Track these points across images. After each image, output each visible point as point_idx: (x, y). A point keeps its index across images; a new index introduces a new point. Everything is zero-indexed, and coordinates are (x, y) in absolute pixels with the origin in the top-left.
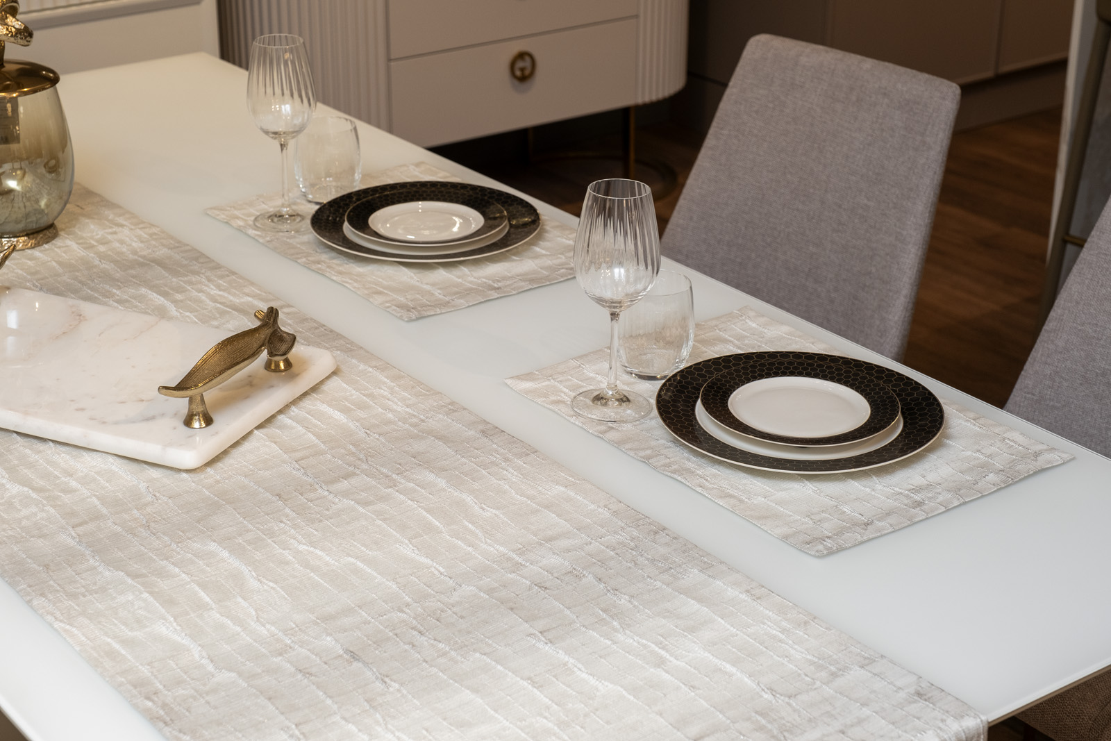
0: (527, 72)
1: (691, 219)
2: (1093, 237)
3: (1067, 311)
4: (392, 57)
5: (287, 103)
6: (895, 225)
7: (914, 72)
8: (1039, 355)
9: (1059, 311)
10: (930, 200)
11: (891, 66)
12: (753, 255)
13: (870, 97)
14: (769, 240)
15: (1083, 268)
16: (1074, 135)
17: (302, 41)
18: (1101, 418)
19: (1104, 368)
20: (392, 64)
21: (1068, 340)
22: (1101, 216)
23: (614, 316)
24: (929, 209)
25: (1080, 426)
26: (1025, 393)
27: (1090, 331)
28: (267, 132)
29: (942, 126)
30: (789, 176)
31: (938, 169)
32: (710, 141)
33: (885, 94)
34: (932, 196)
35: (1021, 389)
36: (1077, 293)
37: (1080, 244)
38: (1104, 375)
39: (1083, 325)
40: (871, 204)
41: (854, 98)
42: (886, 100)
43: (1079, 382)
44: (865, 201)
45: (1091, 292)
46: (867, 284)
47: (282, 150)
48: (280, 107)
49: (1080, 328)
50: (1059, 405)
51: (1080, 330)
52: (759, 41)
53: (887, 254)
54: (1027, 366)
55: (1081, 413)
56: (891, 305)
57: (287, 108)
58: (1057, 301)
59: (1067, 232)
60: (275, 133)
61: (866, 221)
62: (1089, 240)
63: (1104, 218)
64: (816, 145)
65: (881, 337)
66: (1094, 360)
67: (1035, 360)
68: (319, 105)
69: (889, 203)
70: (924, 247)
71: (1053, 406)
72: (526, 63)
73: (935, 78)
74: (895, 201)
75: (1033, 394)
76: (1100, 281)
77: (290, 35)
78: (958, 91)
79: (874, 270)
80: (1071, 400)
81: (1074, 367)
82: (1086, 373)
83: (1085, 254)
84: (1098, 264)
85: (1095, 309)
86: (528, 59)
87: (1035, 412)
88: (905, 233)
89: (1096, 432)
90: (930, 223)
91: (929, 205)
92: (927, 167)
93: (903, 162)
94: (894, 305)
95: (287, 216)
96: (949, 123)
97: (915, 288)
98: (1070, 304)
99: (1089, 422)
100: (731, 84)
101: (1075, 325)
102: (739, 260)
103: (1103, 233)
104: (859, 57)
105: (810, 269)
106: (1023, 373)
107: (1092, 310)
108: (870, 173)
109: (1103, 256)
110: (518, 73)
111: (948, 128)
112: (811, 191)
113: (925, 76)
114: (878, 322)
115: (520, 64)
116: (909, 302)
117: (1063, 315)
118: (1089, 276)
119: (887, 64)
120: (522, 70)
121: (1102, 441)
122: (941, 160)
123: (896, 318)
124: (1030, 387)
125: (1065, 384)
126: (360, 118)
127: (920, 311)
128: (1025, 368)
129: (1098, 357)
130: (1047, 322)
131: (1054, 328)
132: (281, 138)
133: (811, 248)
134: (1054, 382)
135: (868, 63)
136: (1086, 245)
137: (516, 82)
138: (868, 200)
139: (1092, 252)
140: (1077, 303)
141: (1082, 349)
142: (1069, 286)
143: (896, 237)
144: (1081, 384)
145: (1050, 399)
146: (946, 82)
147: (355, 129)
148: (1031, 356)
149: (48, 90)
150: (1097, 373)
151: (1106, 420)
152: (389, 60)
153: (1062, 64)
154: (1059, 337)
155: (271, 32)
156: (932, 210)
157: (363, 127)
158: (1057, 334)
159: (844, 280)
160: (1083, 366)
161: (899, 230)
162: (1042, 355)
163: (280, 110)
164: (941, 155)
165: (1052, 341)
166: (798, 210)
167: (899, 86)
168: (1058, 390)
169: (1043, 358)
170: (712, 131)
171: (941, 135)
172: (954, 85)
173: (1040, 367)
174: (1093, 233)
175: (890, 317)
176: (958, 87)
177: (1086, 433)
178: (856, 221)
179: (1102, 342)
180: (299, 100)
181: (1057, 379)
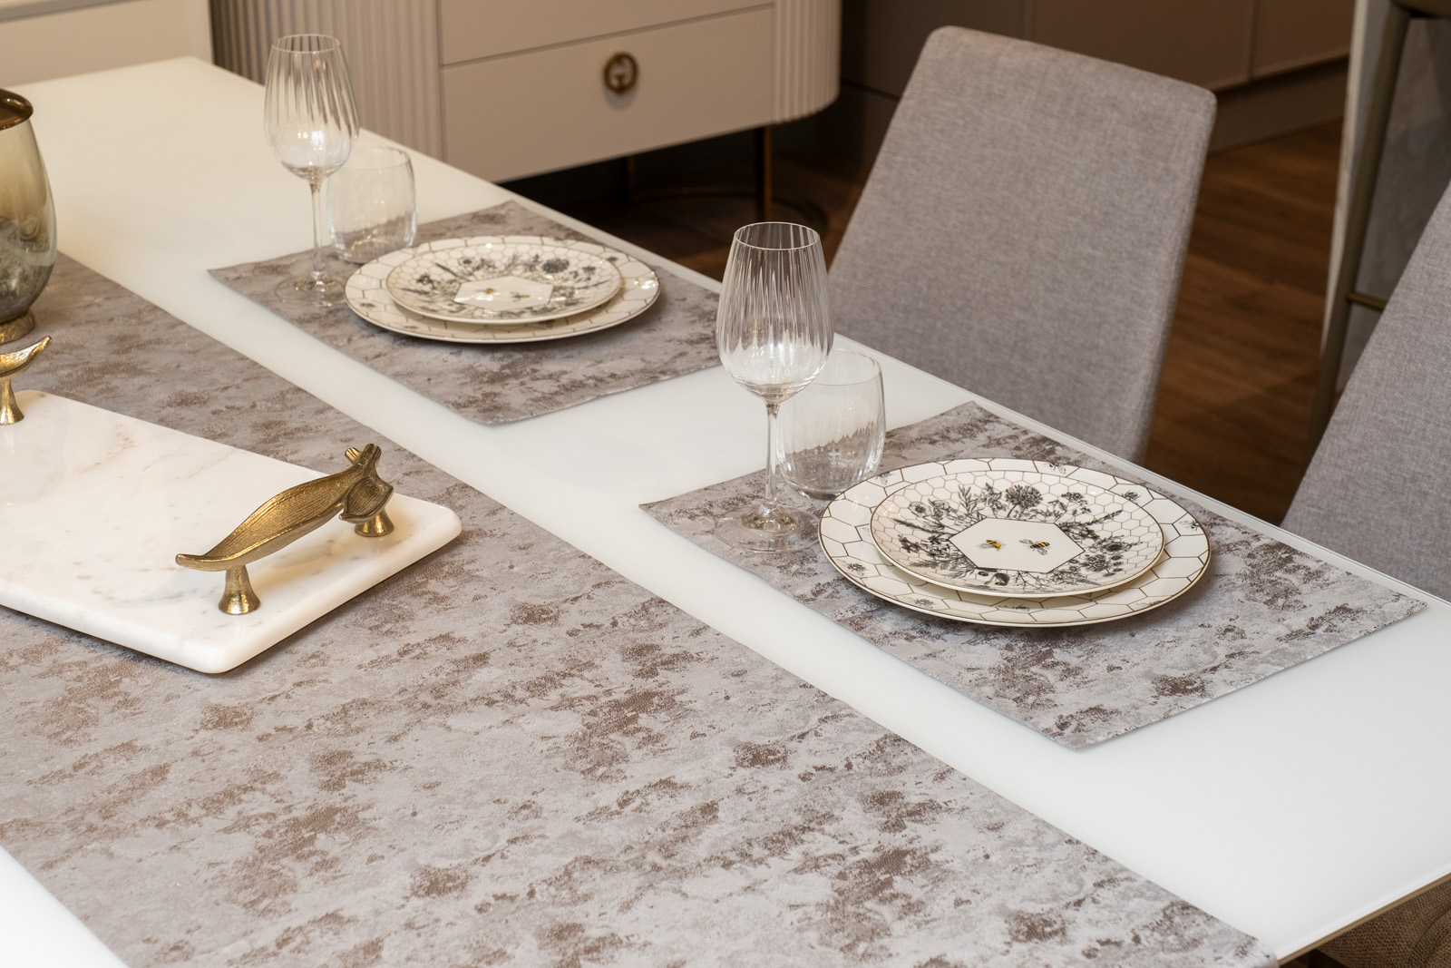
0: (627, 81)
1: (855, 276)
2: (1398, 295)
3: (1363, 396)
4: (446, 62)
5: (318, 129)
6: (1131, 282)
7: (1153, 76)
8: (1327, 455)
9: (1353, 395)
10: (1177, 249)
11: (1121, 67)
12: (939, 325)
13: (1095, 110)
14: (959, 303)
15: (1384, 338)
16: (1359, 158)
17: (338, 43)
18: (1411, 538)
19: (1414, 471)
20: (446, 71)
21: (1365, 434)
22: (1408, 268)
23: (771, 407)
24: (1175, 260)
25: (1383, 549)
26: (1309, 506)
27: (1395, 422)
28: (291, 168)
29: (1193, 148)
30: (986, 218)
31: (1187, 206)
32: (879, 171)
33: (1114, 106)
34: (1179, 242)
35: (1303, 501)
36: (1376, 371)
37: (1377, 307)
38: (1414, 480)
39: (1385, 413)
40: (1098, 254)
41: (1073, 112)
42: (1116, 115)
43: (1381, 490)
44: (1090, 250)
45: (1395, 369)
46: (1094, 361)
47: (313, 192)
48: (310, 135)
49: (1381, 418)
50: (1353, 522)
51: (1381, 421)
52: (943, 36)
53: (1120, 321)
54: (1311, 470)
55: (1383, 532)
56: (1127, 390)
57: (318, 136)
58: (1349, 382)
59: (1352, 289)
60: (304, 170)
61: (1090, 277)
62: (1392, 299)
63: (1412, 270)
64: (1021, 176)
65: (1113, 433)
66: (1401, 461)
67: (1321, 462)
68: (362, 131)
69: (1121, 253)
70: (1170, 311)
71: (1346, 523)
72: (625, 69)
73: (1181, 83)
74: (1129, 249)
75: (1320, 508)
76: (1408, 355)
77: (323, 36)
78: (1213, 100)
79: (1102, 342)
80: (1371, 515)
81: (1374, 470)
82: (1390, 478)
83: (1386, 319)
84: (1405, 332)
85: (1401, 393)
86: (627, 63)
87: (1321, 531)
88: (1143, 292)
89: (1404, 557)
90: (1178, 279)
91: (1176, 254)
92: (1172, 203)
93: (1140, 197)
94: (1130, 390)
95: (321, 283)
96: (1201, 145)
97: (1158, 366)
98: (1367, 386)
99: (1395, 544)
100: (907, 93)
101: (1374, 413)
102: (919, 331)
103: (1411, 290)
104: (1079, 57)
105: (1016, 343)
106: (1305, 479)
107: (1397, 394)
108: (1096, 212)
109: (1411, 321)
110: (615, 82)
111: (1200, 150)
112: (1016, 236)
113: (1167, 82)
114: (1108, 413)
115: (617, 70)
116: (1150, 386)
117: (1358, 401)
118: (1393, 348)
119: (1116, 65)
120: (620, 78)
121: (1412, 570)
122: (1190, 194)
123: (1134, 407)
124: (1316, 497)
125: (1362, 493)
126: (415, 147)
127: (1164, 398)
128: (1308, 472)
129: (1406, 456)
130: (1336, 411)
131: (1347, 418)
132: (312, 176)
133: (1016, 314)
134: (1348, 490)
135: (1092, 64)
136: (1388, 307)
137: (612, 94)
138: (1094, 248)
139: (1396, 316)
140: (1377, 384)
141: (1385, 447)
142: (1366, 361)
143: (1132, 298)
144: (1384, 493)
145: (1342, 514)
146: (1196, 88)
147: (409, 163)
148: (1315, 456)
149: (20, 125)
150: (1405, 479)
151: (1418, 541)
152: (441, 66)
153: (1342, 64)
154: (1353, 430)
155: (294, 32)
156: (1180, 261)
157: (419, 159)
158: (1351, 427)
159: (1063, 357)
160: (1386, 469)
161: (1135, 289)
162: (1331, 455)
163: (309, 139)
164: (1192, 187)
165: (1344, 436)
166: (998, 263)
167: (1134, 95)
168: (1352, 501)
169: (1332, 459)
170: (881, 157)
171: (1191, 160)
172: (1208, 93)
173: (1327, 471)
174: (1397, 290)
175: (1126, 405)
176: (1213, 96)
177: (1391, 559)
178: (1078, 277)
179: (1411, 436)
180: (336, 127)
181: (1351, 487)
